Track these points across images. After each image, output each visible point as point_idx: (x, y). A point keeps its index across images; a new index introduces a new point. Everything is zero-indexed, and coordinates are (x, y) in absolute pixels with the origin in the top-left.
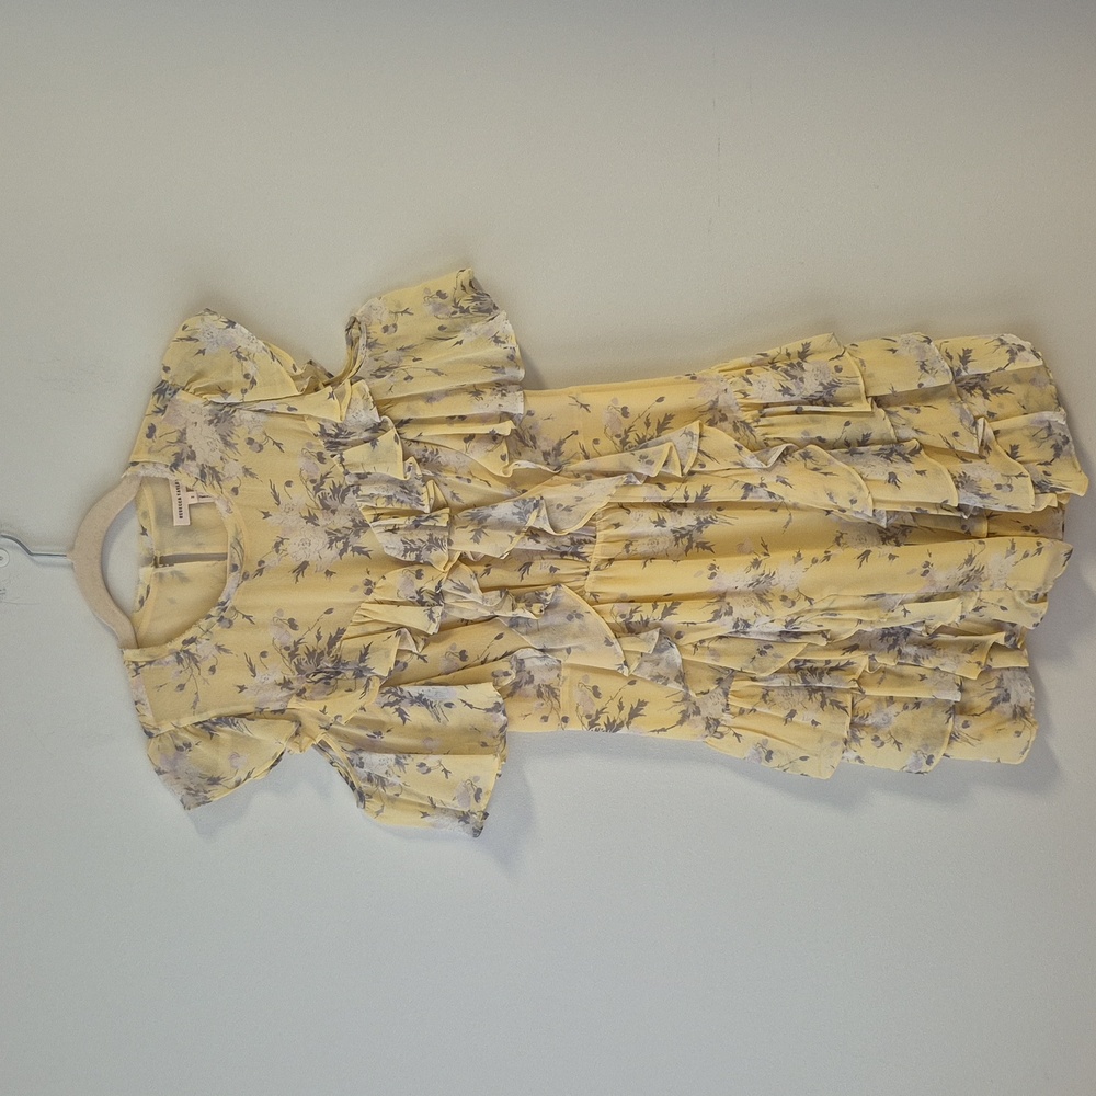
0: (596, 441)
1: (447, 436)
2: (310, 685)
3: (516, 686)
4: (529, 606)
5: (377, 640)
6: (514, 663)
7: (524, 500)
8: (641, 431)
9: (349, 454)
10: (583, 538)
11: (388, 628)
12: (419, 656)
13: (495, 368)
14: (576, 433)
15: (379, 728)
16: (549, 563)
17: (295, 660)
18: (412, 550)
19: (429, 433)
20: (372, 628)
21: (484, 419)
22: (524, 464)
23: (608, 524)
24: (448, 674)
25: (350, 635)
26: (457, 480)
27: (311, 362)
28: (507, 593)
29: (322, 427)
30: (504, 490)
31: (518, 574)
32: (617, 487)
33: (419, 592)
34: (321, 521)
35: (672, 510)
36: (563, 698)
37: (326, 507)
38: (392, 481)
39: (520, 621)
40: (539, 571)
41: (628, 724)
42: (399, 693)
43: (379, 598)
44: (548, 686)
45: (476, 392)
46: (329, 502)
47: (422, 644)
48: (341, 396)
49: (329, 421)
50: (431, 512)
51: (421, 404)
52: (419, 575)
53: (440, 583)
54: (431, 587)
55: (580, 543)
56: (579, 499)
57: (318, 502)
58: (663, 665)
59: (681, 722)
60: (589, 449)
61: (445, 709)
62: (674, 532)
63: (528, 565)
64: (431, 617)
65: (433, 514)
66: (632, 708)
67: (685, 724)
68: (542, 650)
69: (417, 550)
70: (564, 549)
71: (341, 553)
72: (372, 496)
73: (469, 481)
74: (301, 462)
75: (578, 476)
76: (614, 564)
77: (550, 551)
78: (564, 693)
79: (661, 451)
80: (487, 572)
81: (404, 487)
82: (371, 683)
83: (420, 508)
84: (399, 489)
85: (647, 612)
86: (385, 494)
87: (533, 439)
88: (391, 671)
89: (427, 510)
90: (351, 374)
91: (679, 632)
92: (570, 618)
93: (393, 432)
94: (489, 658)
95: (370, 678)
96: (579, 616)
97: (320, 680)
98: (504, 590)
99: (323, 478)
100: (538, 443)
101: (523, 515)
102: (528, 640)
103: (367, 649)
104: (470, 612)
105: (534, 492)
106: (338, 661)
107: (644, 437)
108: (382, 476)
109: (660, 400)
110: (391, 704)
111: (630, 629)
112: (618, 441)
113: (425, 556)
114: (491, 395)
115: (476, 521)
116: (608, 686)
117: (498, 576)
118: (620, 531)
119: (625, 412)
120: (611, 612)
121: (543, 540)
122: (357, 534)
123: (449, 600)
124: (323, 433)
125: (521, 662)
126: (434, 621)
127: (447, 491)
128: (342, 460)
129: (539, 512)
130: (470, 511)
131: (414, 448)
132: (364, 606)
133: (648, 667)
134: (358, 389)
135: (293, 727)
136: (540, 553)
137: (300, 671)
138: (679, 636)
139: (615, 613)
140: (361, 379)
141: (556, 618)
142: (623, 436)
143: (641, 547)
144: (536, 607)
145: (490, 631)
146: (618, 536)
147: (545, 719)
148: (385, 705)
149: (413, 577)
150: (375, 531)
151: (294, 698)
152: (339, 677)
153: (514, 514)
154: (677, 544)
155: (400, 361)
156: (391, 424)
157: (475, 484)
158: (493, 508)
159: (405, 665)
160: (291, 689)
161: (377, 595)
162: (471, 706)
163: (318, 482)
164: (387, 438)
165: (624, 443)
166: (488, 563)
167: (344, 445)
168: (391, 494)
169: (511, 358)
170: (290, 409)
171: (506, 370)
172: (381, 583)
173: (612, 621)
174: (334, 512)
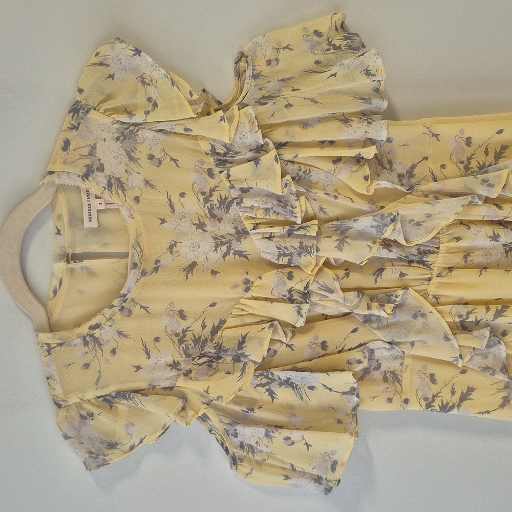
0: (443, 166)
1: (318, 157)
2: (195, 367)
3: (366, 371)
4: (382, 305)
5: (252, 330)
6: (367, 354)
7: (383, 216)
8: (481, 158)
9: (236, 171)
10: (428, 249)
11: (262, 321)
12: (288, 345)
13: (363, 99)
14: (426, 158)
15: (252, 405)
16: (399, 269)
17: (183, 345)
18: (285, 255)
19: (304, 155)
20: (248, 320)
21: (350, 144)
22: (384, 184)
23: (450, 237)
24: (310, 360)
25: (230, 326)
26: (325, 196)
27: (204, 91)
28: (363, 294)
29: (213, 146)
30: (364, 206)
31: (373, 278)
32: (463, 206)
33: (290, 291)
34: (209, 228)
35: (505, 227)
36: (406, 382)
37: (213, 216)
38: (270, 195)
39: (373, 318)
40: (390, 276)
41: (459, 406)
42: (270, 376)
43: (255, 295)
44: (393, 373)
45: (345, 120)
46: (216, 212)
47: (290, 335)
48: (230, 120)
49: (219, 141)
50: (302, 223)
51: (298, 129)
52: (290, 277)
53: (308, 284)
54: (300, 287)
55: (426, 253)
56: (429, 216)
57: (207, 212)
58: (491, 357)
59: (502, 406)
60: (437, 171)
61: (308, 391)
62: (504, 245)
63: (381, 270)
64: (299, 313)
65: (304, 225)
66: (462, 393)
67: (506, 408)
68: (389, 343)
69: (289, 255)
70: (412, 258)
71: (225, 256)
72: (252, 208)
73: (336, 197)
74: (193, 177)
75: (427, 196)
76: (455, 272)
77: (400, 259)
78: (406, 378)
79: (500, 176)
80: (347, 275)
81: (280, 201)
82: (247, 367)
83: (293, 219)
84: (276, 202)
85: (480, 313)
86: (264, 206)
87: (390, 163)
88: (264, 359)
89: (299, 221)
90: (238, 101)
91: (505, 331)
92: (415, 316)
93: (273, 153)
94: (345, 348)
95: (246, 363)
96: (423, 315)
97: (203, 363)
98: (360, 291)
99: (212, 190)
100: (394, 166)
101: (380, 228)
102: (379, 334)
103: (244, 338)
104: (330, 308)
105: (391, 208)
106: (219, 347)
107: (484, 163)
108: (262, 190)
109: (500, 132)
110: (263, 385)
111: (464, 327)
112: (461, 166)
113: (296, 260)
114: (359, 123)
115: (339, 232)
116: (443, 373)
117: (356, 280)
118: (461, 244)
119: (468, 142)
120: (450, 313)
121: (395, 250)
122: (239, 240)
123: (314, 299)
124: (214, 152)
125: (372, 352)
126: (302, 316)
127: (316, 205)
128: (229, 176)
129: (395, 226)
130: (335, 223)
131: (290, 167)
132: (242, 301)
133: (478, 360)
134: (245, 114)
135: (180, 403)
136: (392, 260)
137: (188, 355)
138: (504, 334)
139: (454, 314)
140: (247, 105)
141: (403, 317)
142: (466, 163)
143: (477, 258)
144: (389, 307)
145: (348, 326)
146: (458, 248)
147: (390, 400)
148: (258, 385)
149: (285, 278)
150: (254, 238)
151: (182, 377)
152: (220, 361)
153: (372, 227)
154: (507, 256)
155: (280, 91)
156: (271, 146)
157: (341, 201)
158: (355, 221)
159: (275, 352)
160: (179, 370)
161: (253, 293)
162: (330, 390)
163: (208, 194)
164: (268, 159)
165: (467, 168)
166: (348, 267)
167: (231, 163)
168: (269, 206)
169: (377, 90)
170: (186, 129)
171: (373, 101)
172: (258, 282)
173: (450, 320)
174: (220, 220)
